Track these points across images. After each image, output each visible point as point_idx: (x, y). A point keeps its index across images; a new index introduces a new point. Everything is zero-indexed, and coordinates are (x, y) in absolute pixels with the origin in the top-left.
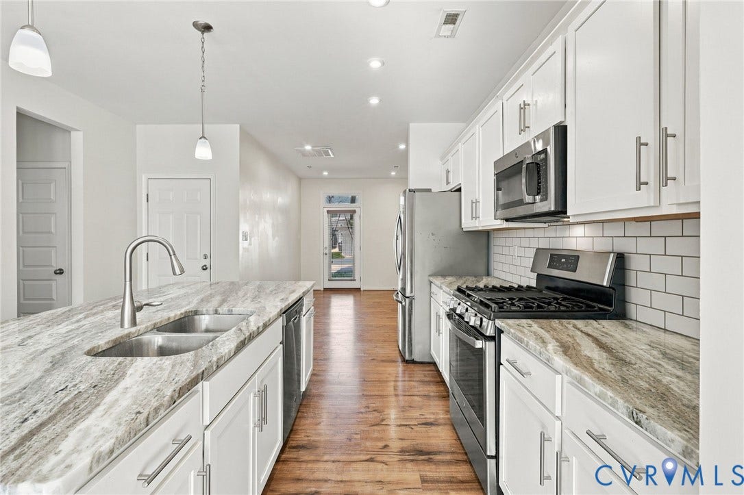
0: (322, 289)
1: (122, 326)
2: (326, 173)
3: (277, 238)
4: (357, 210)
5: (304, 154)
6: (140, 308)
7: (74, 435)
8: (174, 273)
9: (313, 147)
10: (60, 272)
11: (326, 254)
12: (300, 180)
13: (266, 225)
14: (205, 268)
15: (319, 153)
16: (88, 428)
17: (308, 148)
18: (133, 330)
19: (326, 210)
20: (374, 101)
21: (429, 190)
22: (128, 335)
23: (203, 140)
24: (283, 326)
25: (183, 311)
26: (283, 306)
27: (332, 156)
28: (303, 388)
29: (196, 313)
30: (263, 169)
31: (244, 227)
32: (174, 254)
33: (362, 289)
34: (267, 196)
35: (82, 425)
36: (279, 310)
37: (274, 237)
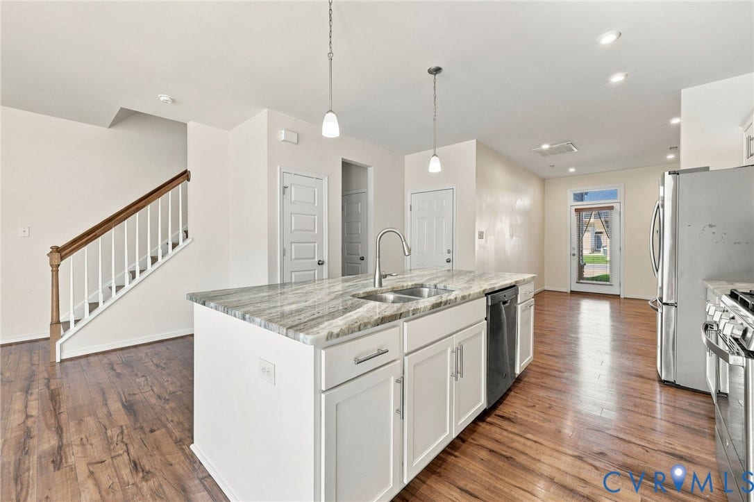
0: (569, 292)
1: (375, 286)
2: (572, 170)
3: (514, 238)
4: (616, 206)
5: (543, 153)
6: (386, 276)
7: (326, 323)
8: (405, 255)
9: (551, 145)
10: (362, 259)
11: (574, 255)
12: (544, 181)
13: (504, 226)
14: (448, 261)
15: (559, 151)
16: (333, 323)
17: (546, 147)
18: (380, 289)
19: (574, 208)
20: (617, 78)
21: (707, 169)
22: (376, 291)
23: (434, 157)
24: (487, 306)
25: (413, 283)
26: (488, 288)
27: (576, 150)
28: (518, 371)
29: (422, 286)
30: (500, 175)
31: (480, 226)
32: (405, 241)
33: (621, 297)
34: (504, 199)
35: (331, 321)
36: (482, 290)
37: (512, 236)
